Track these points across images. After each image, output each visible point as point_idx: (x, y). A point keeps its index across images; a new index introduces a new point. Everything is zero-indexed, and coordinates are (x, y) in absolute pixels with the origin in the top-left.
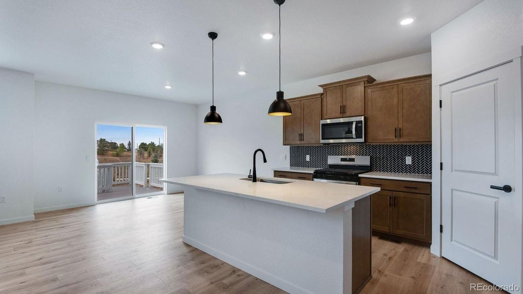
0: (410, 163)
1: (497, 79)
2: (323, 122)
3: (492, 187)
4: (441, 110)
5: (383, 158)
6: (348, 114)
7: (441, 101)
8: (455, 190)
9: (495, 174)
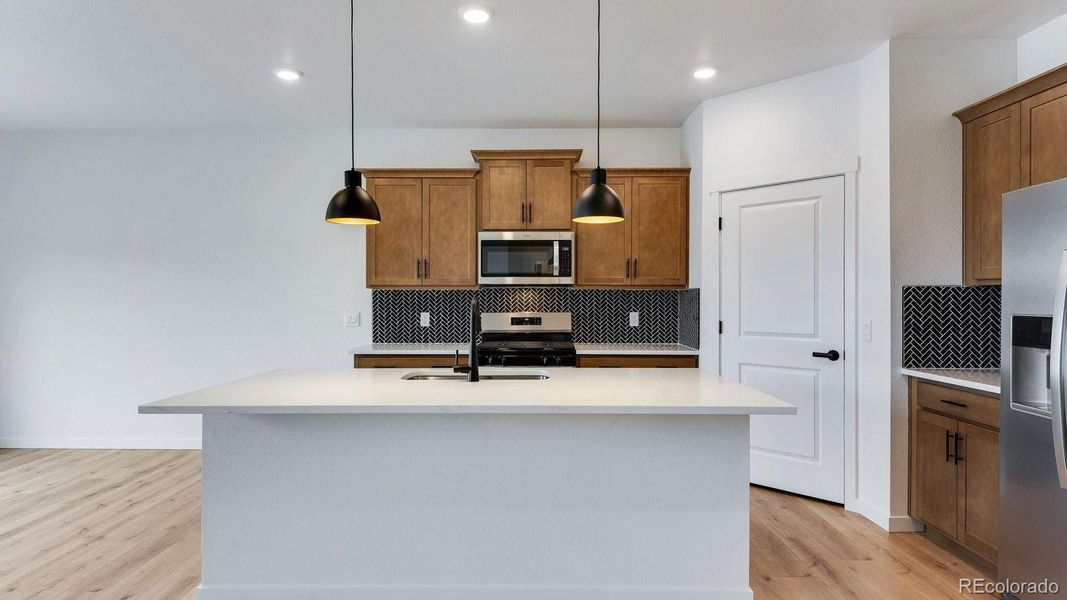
0: (637, 325)
1: (819, 197)
2: (484, 236)
3: (815, 355)
4: (720, 234)
5: (591, 315)
6: (537, 223)
7: (720, 219)
8: (744, 364)
9: (815, 335)
